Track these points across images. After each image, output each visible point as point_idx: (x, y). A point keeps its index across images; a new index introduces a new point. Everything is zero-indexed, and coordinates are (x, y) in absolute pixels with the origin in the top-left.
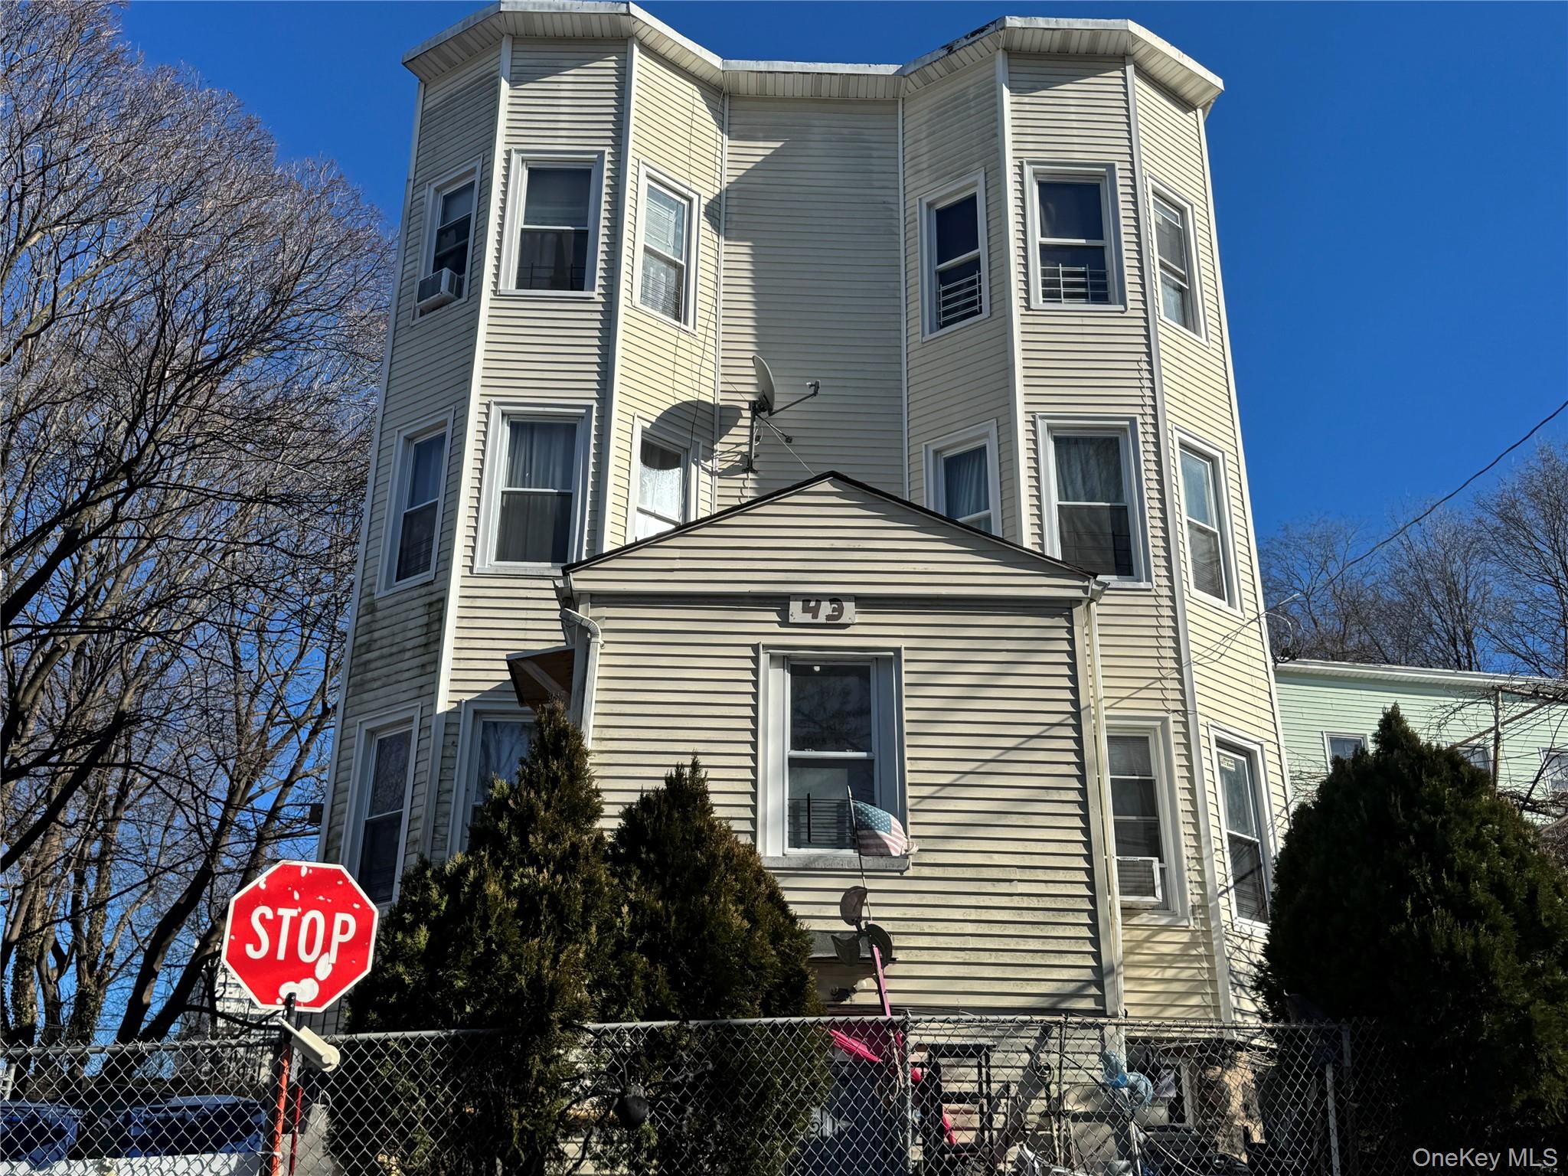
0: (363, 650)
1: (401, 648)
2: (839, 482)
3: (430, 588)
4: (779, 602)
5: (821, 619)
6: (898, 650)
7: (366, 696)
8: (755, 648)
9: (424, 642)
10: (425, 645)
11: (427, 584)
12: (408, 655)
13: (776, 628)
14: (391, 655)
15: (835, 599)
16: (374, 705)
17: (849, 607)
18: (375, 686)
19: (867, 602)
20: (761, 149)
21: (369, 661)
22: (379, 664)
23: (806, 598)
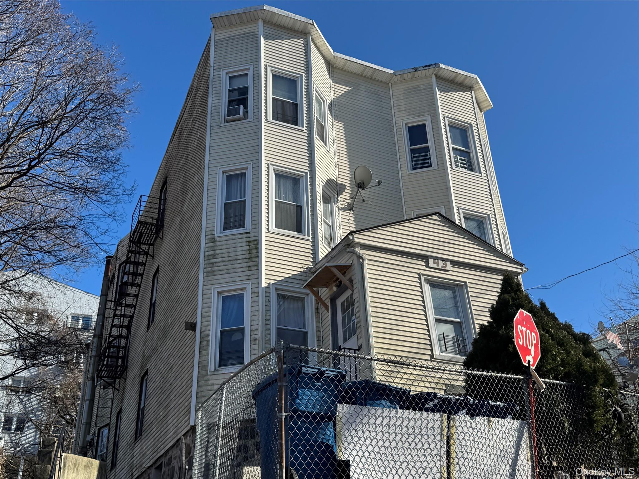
0: (210, 257)
1: (234, 258)
2: (440, 217)
3: (248, 235)
4: (425, 258)
5: (440, 267)
6: (466, 283)
7: (215, 277)
8: (419, 274)
9: (249, 257)
10: (249, 258)
11: (246, 233)
12: (239, 261)
13: (425, 268)
14: (229, 261)
15: (444, 260)
16: (222, 281)
17: (448, 264)
18: (221, 273)
19: (455, 263)
20: (344, 89)
21: (215, 263)
22: (220, 264)
23: (434, 258)
